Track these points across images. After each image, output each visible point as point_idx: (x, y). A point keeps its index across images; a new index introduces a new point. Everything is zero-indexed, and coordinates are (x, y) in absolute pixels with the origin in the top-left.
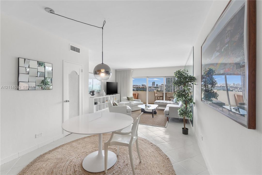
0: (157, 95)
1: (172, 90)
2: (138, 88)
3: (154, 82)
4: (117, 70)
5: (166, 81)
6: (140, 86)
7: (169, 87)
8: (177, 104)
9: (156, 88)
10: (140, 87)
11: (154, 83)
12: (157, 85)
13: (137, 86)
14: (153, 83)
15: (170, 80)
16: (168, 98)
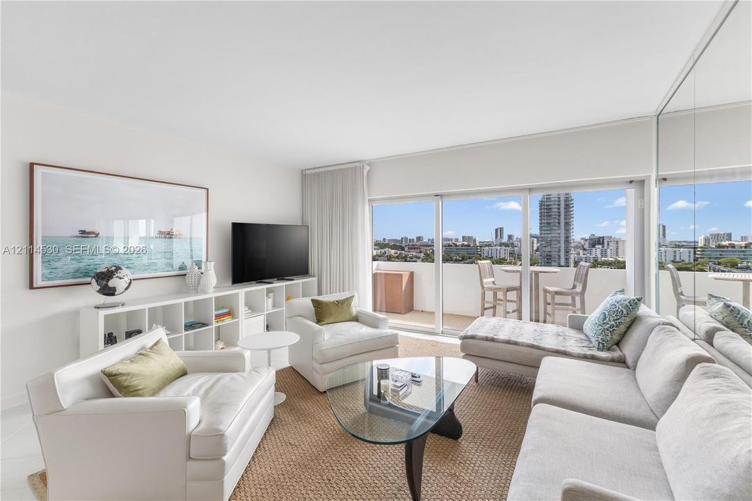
0: (493, 279)
1: (559, 251)
2: (451, 246)
3: (501, 229)
4: (307, 172)
5: (541, 223)
6: (457, 240)
7: (549, 243)
8: (613, 361)
9: (506, 245)
10: (458, 244)
11: (499, 231)
12: (510, 237)
13: (449, 240)
14: (496, 230)
15: (552, 221)
16: (545, 297)
